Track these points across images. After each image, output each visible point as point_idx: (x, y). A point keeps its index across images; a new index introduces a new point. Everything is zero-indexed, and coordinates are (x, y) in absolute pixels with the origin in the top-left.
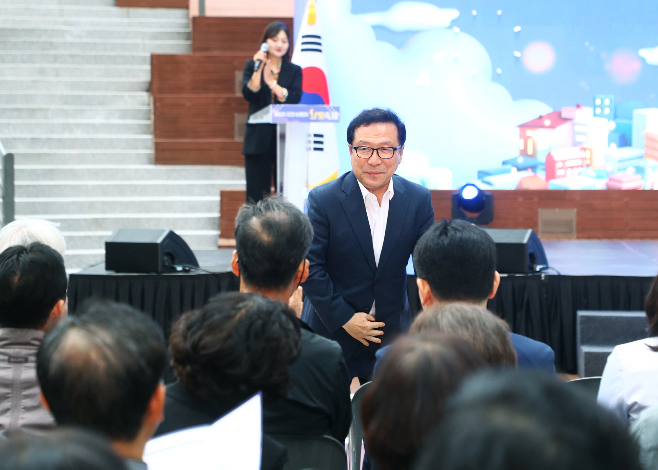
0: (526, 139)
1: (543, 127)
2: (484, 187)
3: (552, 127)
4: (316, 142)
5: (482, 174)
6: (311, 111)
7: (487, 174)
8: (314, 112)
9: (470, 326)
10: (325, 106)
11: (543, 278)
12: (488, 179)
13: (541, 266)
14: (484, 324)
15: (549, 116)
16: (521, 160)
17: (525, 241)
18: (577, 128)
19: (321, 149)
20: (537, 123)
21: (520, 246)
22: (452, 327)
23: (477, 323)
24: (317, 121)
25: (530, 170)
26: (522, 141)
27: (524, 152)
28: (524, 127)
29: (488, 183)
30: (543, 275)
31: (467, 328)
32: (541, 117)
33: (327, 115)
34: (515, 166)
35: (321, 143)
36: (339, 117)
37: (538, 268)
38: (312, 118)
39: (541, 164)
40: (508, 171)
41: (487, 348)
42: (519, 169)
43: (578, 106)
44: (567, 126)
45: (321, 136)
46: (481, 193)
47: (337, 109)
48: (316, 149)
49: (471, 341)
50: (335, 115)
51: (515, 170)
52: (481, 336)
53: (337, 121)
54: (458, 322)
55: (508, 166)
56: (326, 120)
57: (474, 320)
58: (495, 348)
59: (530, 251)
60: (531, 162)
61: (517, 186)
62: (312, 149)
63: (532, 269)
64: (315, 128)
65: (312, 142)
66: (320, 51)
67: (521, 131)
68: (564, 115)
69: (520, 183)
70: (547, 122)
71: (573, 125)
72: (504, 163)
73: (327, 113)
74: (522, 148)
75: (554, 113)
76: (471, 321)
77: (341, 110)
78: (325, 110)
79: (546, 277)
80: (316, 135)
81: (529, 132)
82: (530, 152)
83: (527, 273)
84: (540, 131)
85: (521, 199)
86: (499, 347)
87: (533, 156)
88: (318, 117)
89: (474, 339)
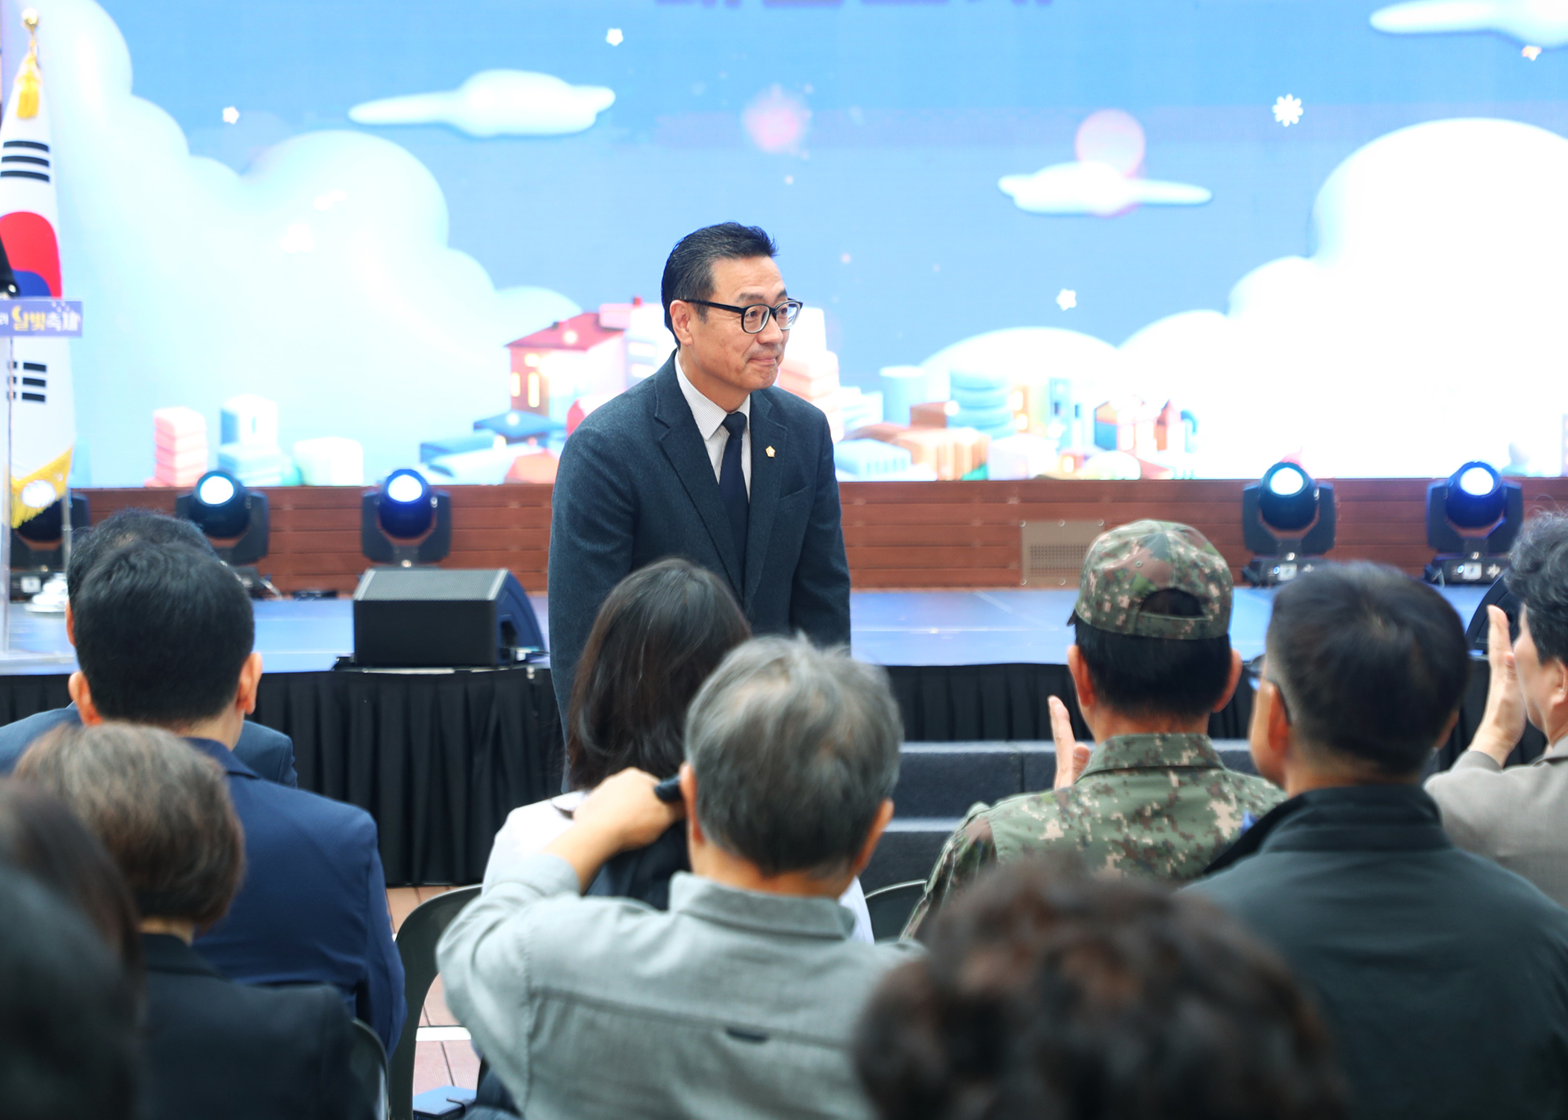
0: (523, 371)
1: (561, 346)
2: (435, 479)
3: (581, 346)
4: (27, 381)
5: (430, 451)
6: (16, 312)
7: (442, 450)
8: (21, 314)
9: (130, 771)
10: (51, 301)
11: (531, 677)
12: (441, 461)
13: (528, 651)
14: (164, 766)
15: (574, 323)
16: (514, 420)
17: (492, 595)
18: (635, 350)
19: (40, 398)
20: (549, 339)
21: (480, 607)
22: (92, 774)
23: (148, 764)
24: (30, 332)
25: (533, 441)
26: (516, 378)
27: (520, 403)
28: (520, 346)
29: (445, 472)
30: (531, 669)
31: (124, 773)
32: (556, 326)
33: (53, 320)
34: (500, 432)
35: (41, 383)
36: (80, 325)
37: (522, 653)
38: (17, 327)
39: (559, 428)
40: (486, 445)
41: (165, 816)
42: (511, 440)
43: (636, 302)
44: (612, 344)
45: (42, 368)
46: (429, 491)
47: (76, 307)
48: (26, 396)
49: (130, 801)
50: (71, 321)
51: (500, 441)
52: (154, 789)
53: (78, 333)
54: (105, 761)
55: (486, 434)
56: (50, 332)
57: (141, 756)
58: (184, 817)
59: (506, 616)
60: (535, 423)
61: (506, 478)
62: (19, 396)
63: (507, 656)
64: (26, 349)
65: (20, 381)
66: (45, 178)
67: (513, 355)
68: (606, 321)
69: (514, 469)
70: (570, 337)
71: (626, 342)
72: (478, 426)
73: (53, 316)
74: (517, 393)
75: (585, 315)
76: (135, 761)
77: (85, 308)
78: (48, 309)
79: (536, 673)
80: (28, 366)
81: (531, 359)
82: (534, 401)
83: (497, 666)
84: (555, 356)
85: (514, 505)
86: (195, 814)
87: (541, 410)
88: (30, 323)
89: (138, 797)
